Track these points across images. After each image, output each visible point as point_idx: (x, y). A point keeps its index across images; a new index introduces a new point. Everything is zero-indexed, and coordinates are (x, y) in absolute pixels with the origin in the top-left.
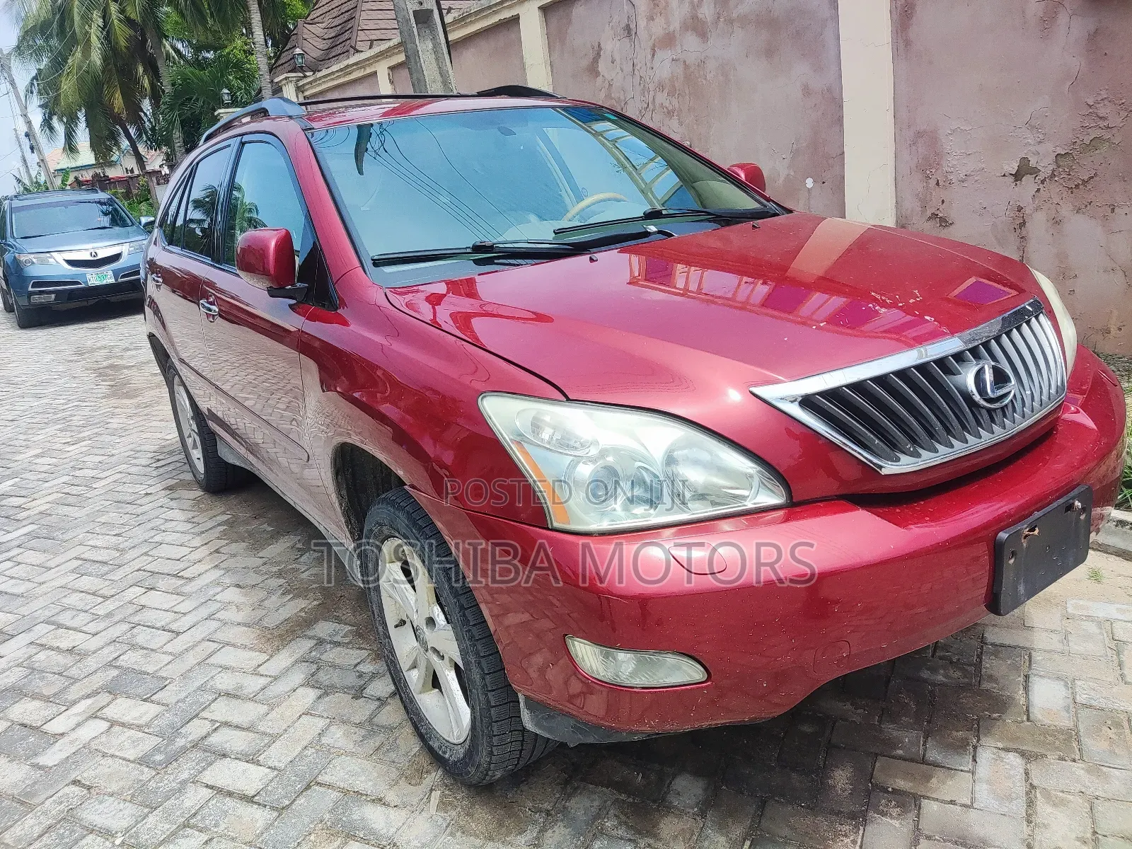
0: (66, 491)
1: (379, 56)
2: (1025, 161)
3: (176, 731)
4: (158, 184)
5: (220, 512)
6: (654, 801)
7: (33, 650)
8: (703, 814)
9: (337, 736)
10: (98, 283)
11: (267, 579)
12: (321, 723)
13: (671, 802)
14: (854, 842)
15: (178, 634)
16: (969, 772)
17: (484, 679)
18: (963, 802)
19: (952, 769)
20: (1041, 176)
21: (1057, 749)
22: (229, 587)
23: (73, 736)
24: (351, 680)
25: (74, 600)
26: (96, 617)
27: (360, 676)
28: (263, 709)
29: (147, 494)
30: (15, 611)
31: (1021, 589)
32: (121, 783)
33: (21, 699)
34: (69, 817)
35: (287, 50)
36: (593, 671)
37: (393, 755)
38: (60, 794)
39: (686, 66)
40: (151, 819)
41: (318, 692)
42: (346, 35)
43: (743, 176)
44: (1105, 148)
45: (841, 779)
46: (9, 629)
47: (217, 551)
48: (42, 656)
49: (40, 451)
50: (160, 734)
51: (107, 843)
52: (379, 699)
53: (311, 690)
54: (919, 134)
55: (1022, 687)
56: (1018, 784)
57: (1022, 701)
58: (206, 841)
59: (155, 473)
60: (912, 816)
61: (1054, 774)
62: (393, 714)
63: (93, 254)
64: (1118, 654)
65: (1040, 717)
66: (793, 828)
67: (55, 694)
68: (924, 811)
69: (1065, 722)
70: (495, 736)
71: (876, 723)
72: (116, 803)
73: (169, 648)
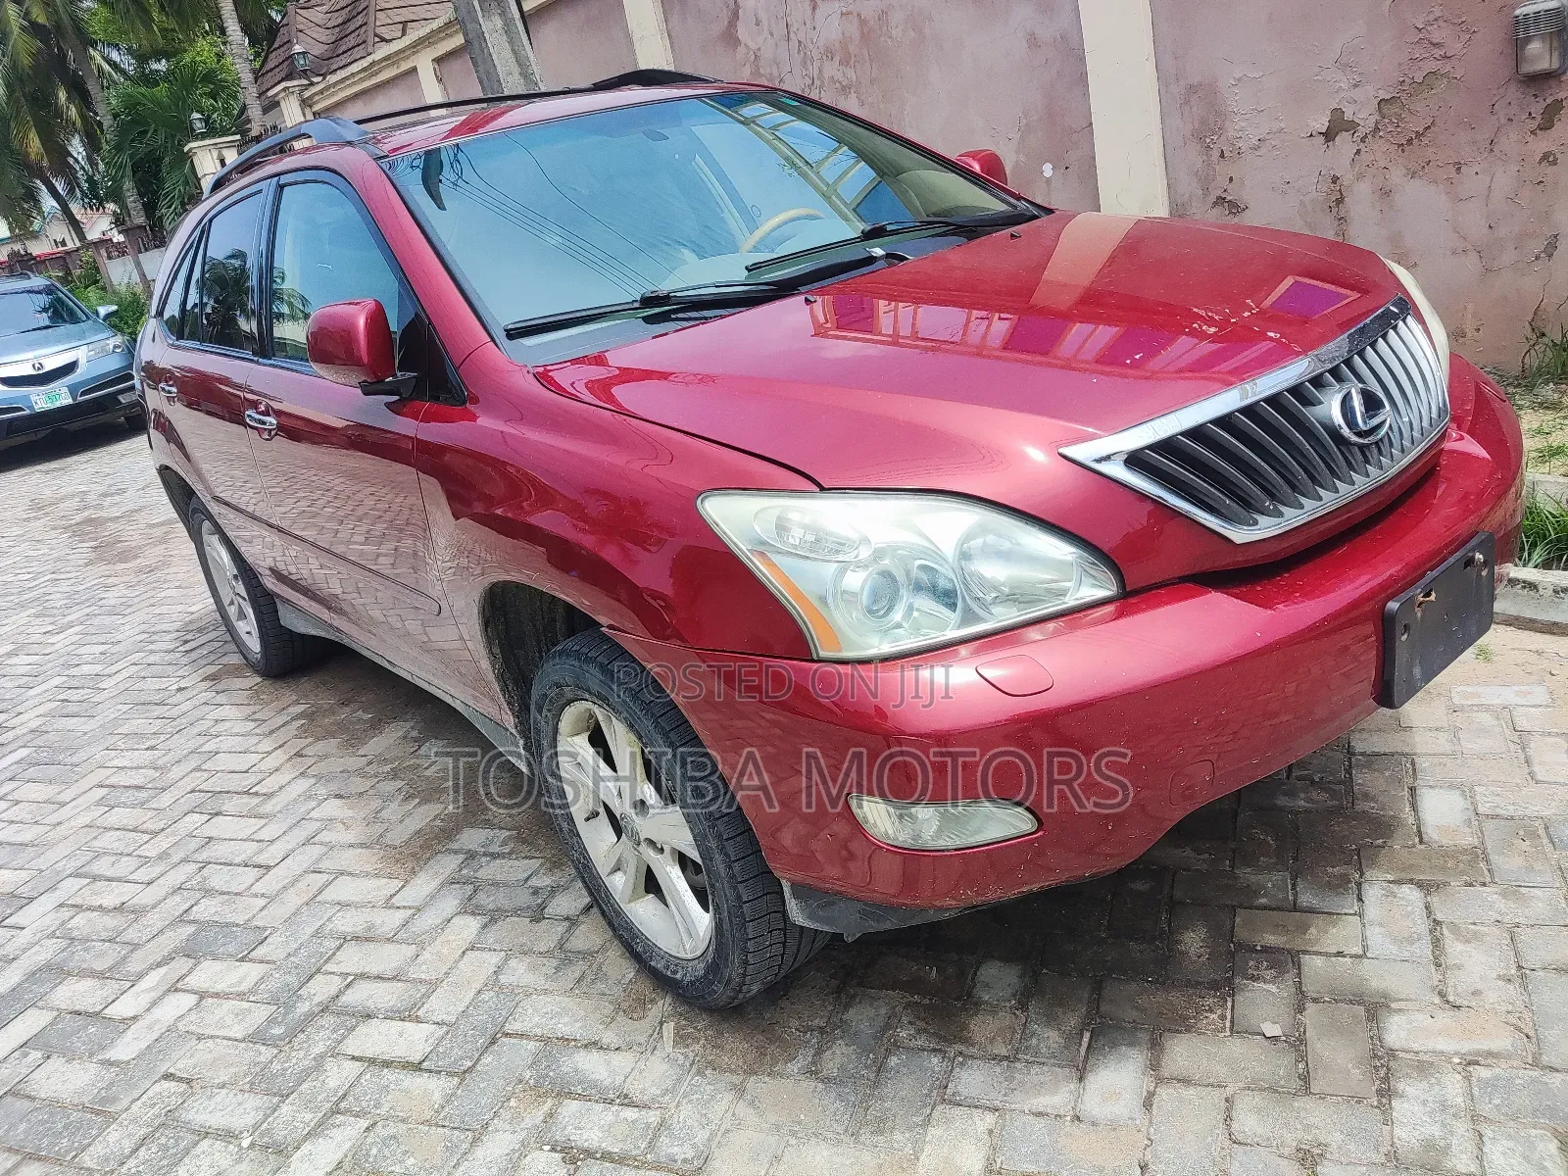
0: (61, 697)
1: (419, 44)
2: (1337, 113)
3: (294, 994)
4: (110, 258)
5: (291, 703)
6: (958, 999)
7: (66, 913)
8: (1023, 1006)
9: (519, 972)
10: (49, 406)
11: (378, 782)
12: (494, 959)
13: (980, 998)
14: (1223, 1017)
15: (268, 868)
16: (1355, 914)
17: (730, 867)
18: (1353, 953)
19: (1333, 914)
20: (1360, 134)
21: (1463, 873)
22: (326, 799)
23: (149, 1018)
24: (524, 898)
25: (108, 840)
26: (146, 861)
27: (536, 892)
28: (412, 950)
29: (180, 689)
30: (26, 866)
31: (1417, 671)
32: (233, 1070)
33: (64, 980)
34: (170, 1119)
35: (276, 49)
36: (889, 838)
37: (600, 986)
38: (150, 1093)
39: (863, 22)
40: (285, 1109)
41: (485, 919)
42: (359, 20)
43: (977, 168)
44: (1441, 85)
45: (1194, 942)
46: (25, 891)
47: (299, 755)
48: (80, 920)
49: (11, 647)
50: (274, 1000)
51: (231, 1146)
52: (567, 919)
53: (471, 918)
54: (1192, 89)
55: (1408, 805)
56: (1419, 922)
57: (1411, 820)
58: (367, 1128)
59: (184, 661)
60: (1290, 977)
61: (1461, 905)
62: (591, 934)
63: (37, 365)
64: (1523, 749)
65: (1435, 837)
66: (1142, 1010)
67: (110, 969)
68: (1305, 969)
69: (1468, 840)
70: (750, 939)
71: (1228, 869)
72: (231, 1095)
73: (258, 888)
